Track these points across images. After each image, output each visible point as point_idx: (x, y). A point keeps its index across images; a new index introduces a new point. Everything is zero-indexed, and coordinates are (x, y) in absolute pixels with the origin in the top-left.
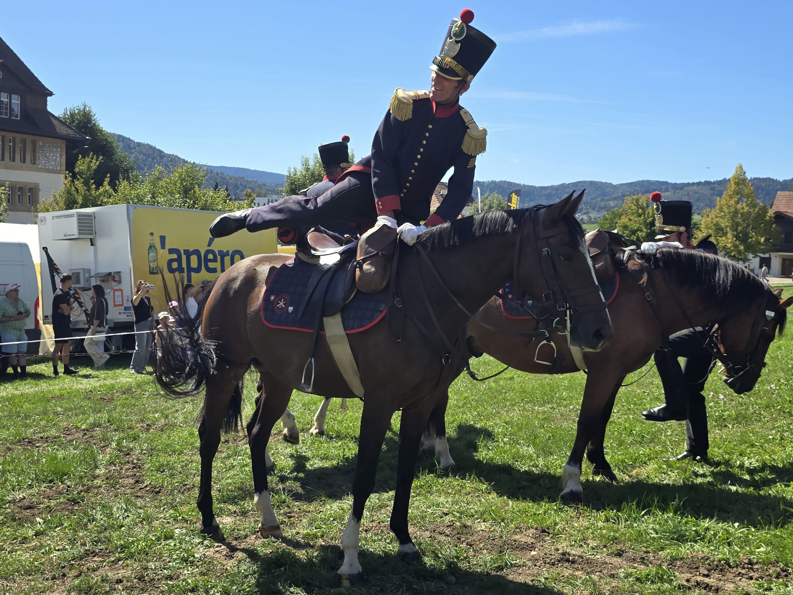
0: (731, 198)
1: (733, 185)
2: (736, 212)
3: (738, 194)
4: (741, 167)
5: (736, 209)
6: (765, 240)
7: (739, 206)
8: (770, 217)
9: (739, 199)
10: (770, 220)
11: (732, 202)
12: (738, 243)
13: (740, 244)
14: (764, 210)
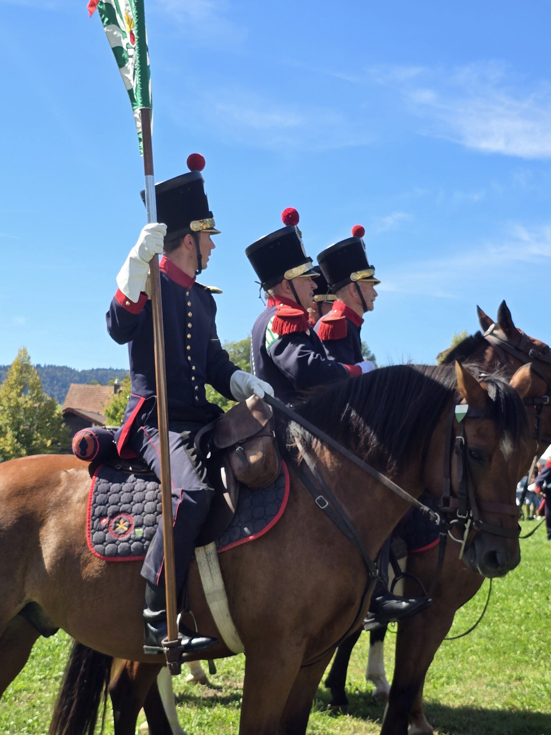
0: (12, 387)
1: (15, 373)
2: (18, 406)
3: (21, 384)
4: (25, 351)
5: (18, 403)
6: (52, 443)
7: (21, 400)
8: (59, 414)
9: (22, 391)
10: (59, 419)
11: (13, 394)
12: (18, 445)
13: (22, 447)
14: (52, 406)
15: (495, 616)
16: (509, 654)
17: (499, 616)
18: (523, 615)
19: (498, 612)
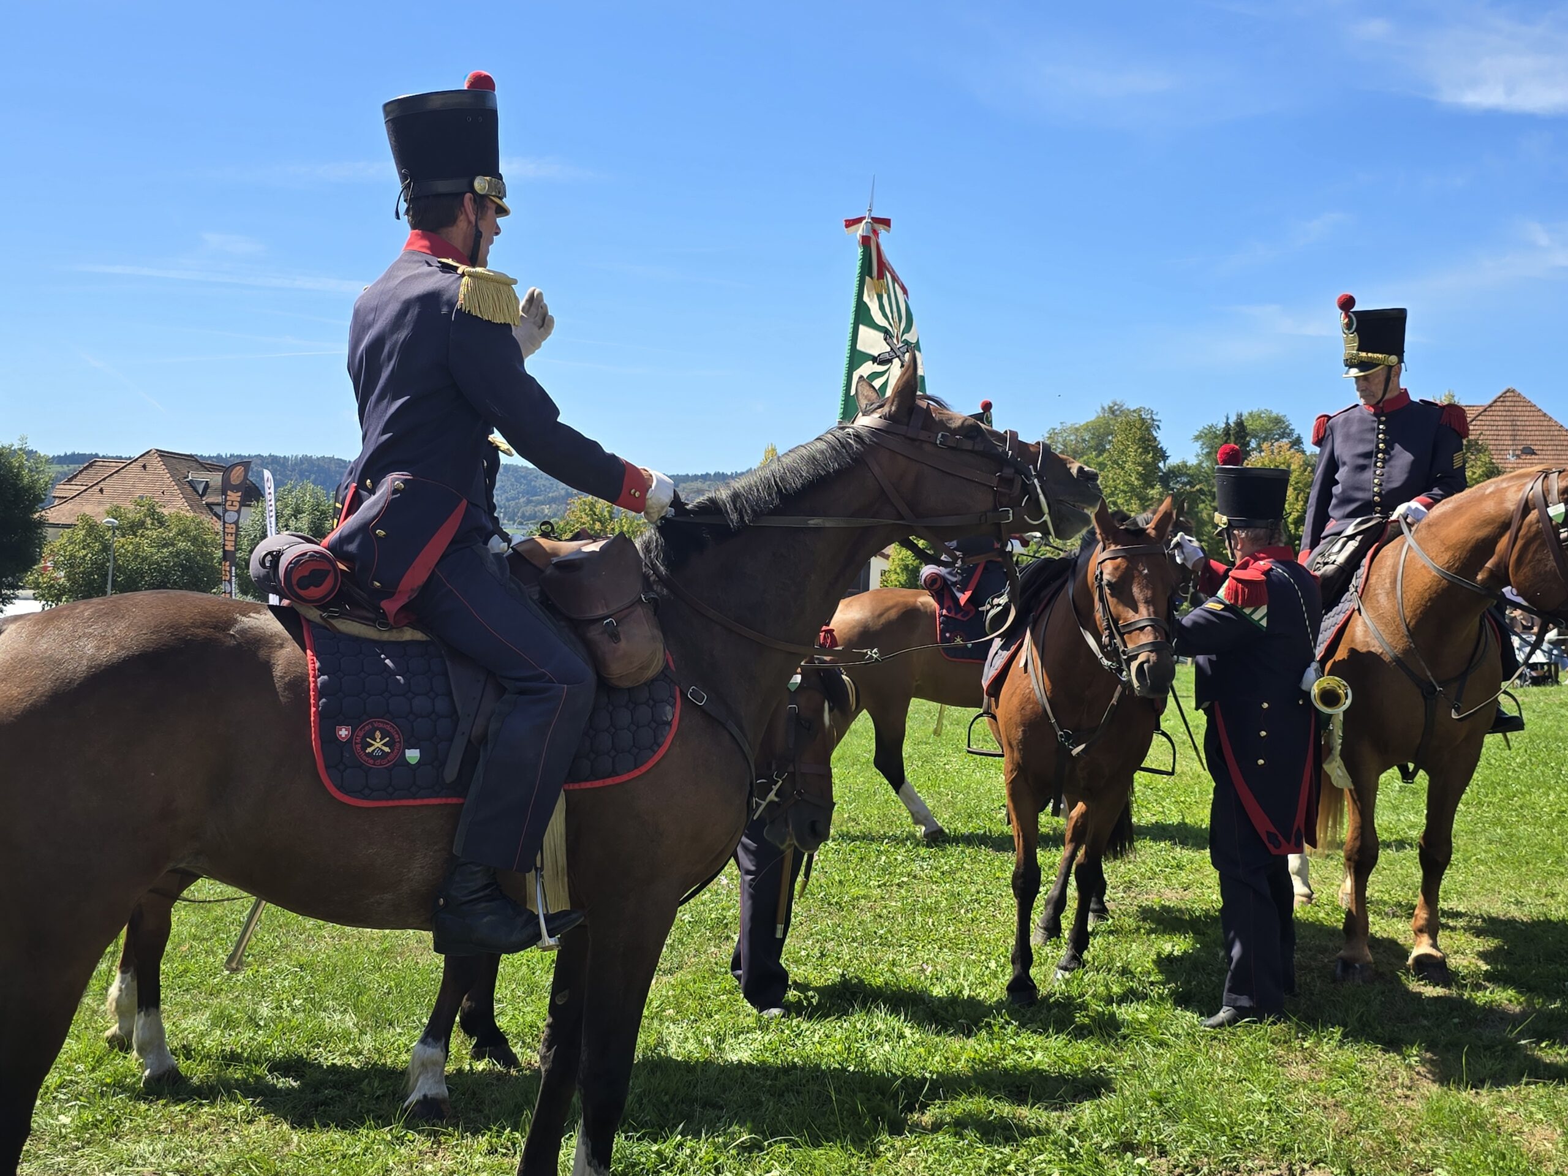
15: (1511, 816)
16: (1535, 865)
17: (1517, 816)
18: (1554, 815)
19: (1516, 810)
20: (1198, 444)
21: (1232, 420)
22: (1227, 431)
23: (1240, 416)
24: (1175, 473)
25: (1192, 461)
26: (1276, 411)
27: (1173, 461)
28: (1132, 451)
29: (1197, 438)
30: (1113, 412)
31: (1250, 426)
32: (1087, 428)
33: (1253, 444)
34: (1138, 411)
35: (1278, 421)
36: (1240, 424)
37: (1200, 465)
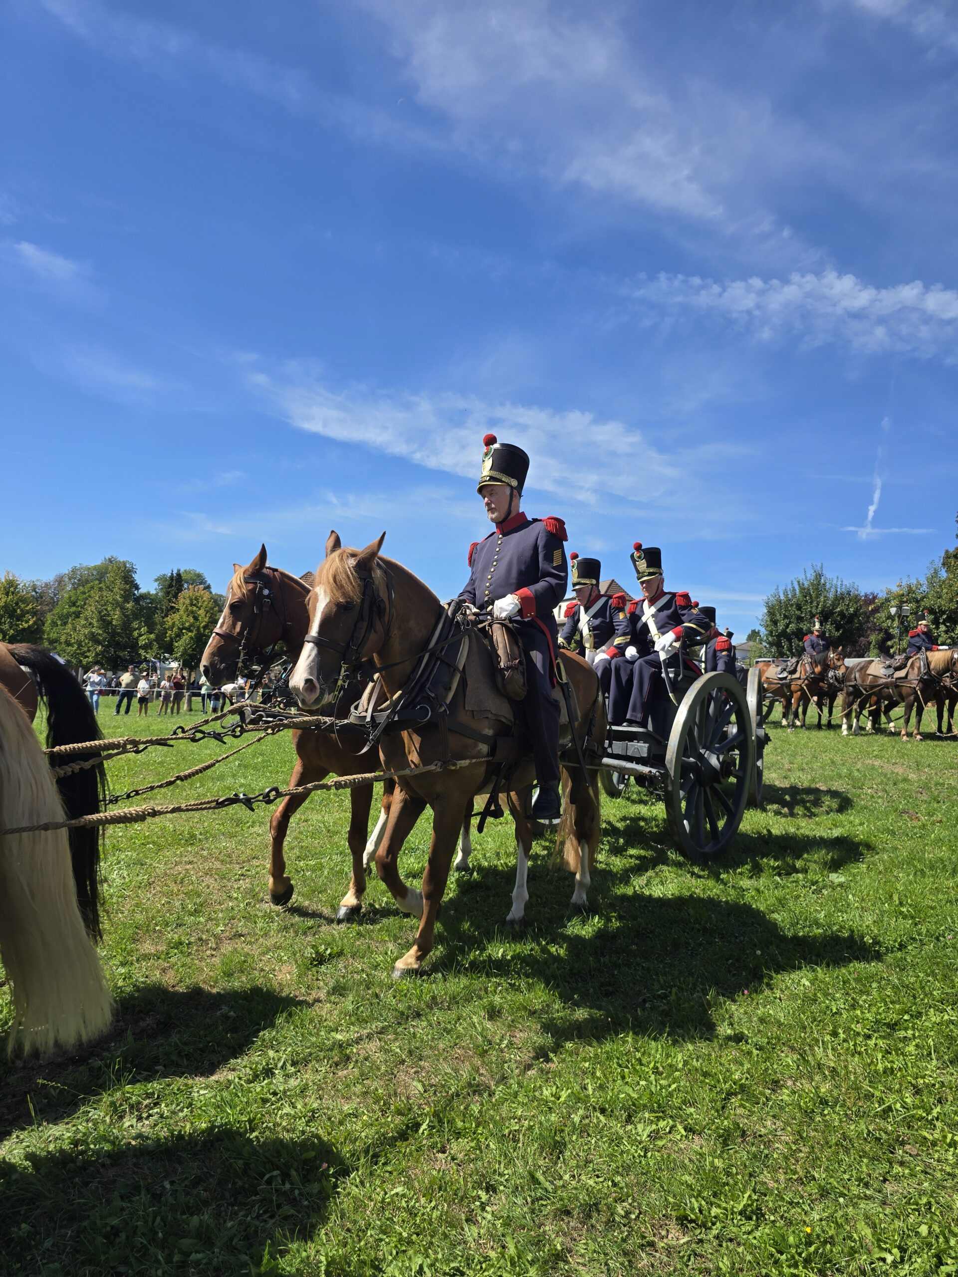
20: (157, 583)
21: (175, 572)
22: (172, 577)
23: (179, 571)
24: (143, 597)
25: (153, 592)
26: (199, 570)
27: (143, 590)
28: (118, 582)
29: (156, 580)
30: (111, 562)
31: (184, 577)
32: (95, 568)
33: (186, 586)
34: (124, 563)
35: (199, 576)
36: (179, 575)
37: (157, 594)
